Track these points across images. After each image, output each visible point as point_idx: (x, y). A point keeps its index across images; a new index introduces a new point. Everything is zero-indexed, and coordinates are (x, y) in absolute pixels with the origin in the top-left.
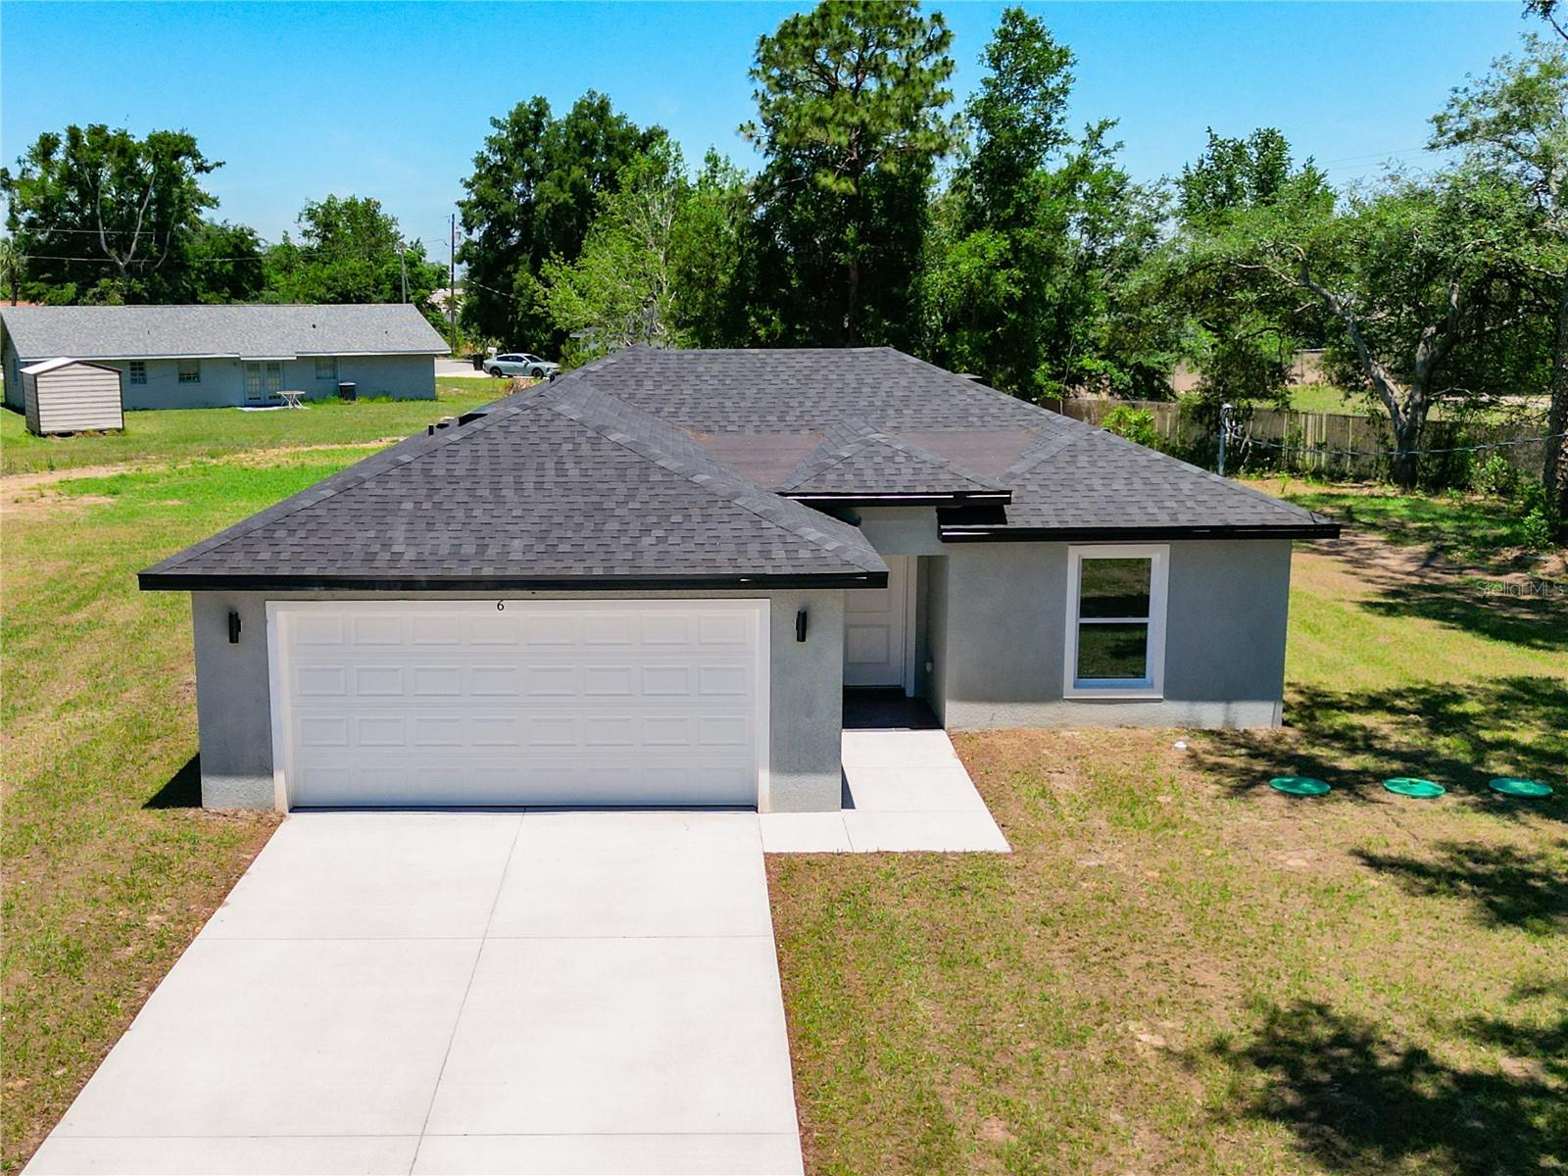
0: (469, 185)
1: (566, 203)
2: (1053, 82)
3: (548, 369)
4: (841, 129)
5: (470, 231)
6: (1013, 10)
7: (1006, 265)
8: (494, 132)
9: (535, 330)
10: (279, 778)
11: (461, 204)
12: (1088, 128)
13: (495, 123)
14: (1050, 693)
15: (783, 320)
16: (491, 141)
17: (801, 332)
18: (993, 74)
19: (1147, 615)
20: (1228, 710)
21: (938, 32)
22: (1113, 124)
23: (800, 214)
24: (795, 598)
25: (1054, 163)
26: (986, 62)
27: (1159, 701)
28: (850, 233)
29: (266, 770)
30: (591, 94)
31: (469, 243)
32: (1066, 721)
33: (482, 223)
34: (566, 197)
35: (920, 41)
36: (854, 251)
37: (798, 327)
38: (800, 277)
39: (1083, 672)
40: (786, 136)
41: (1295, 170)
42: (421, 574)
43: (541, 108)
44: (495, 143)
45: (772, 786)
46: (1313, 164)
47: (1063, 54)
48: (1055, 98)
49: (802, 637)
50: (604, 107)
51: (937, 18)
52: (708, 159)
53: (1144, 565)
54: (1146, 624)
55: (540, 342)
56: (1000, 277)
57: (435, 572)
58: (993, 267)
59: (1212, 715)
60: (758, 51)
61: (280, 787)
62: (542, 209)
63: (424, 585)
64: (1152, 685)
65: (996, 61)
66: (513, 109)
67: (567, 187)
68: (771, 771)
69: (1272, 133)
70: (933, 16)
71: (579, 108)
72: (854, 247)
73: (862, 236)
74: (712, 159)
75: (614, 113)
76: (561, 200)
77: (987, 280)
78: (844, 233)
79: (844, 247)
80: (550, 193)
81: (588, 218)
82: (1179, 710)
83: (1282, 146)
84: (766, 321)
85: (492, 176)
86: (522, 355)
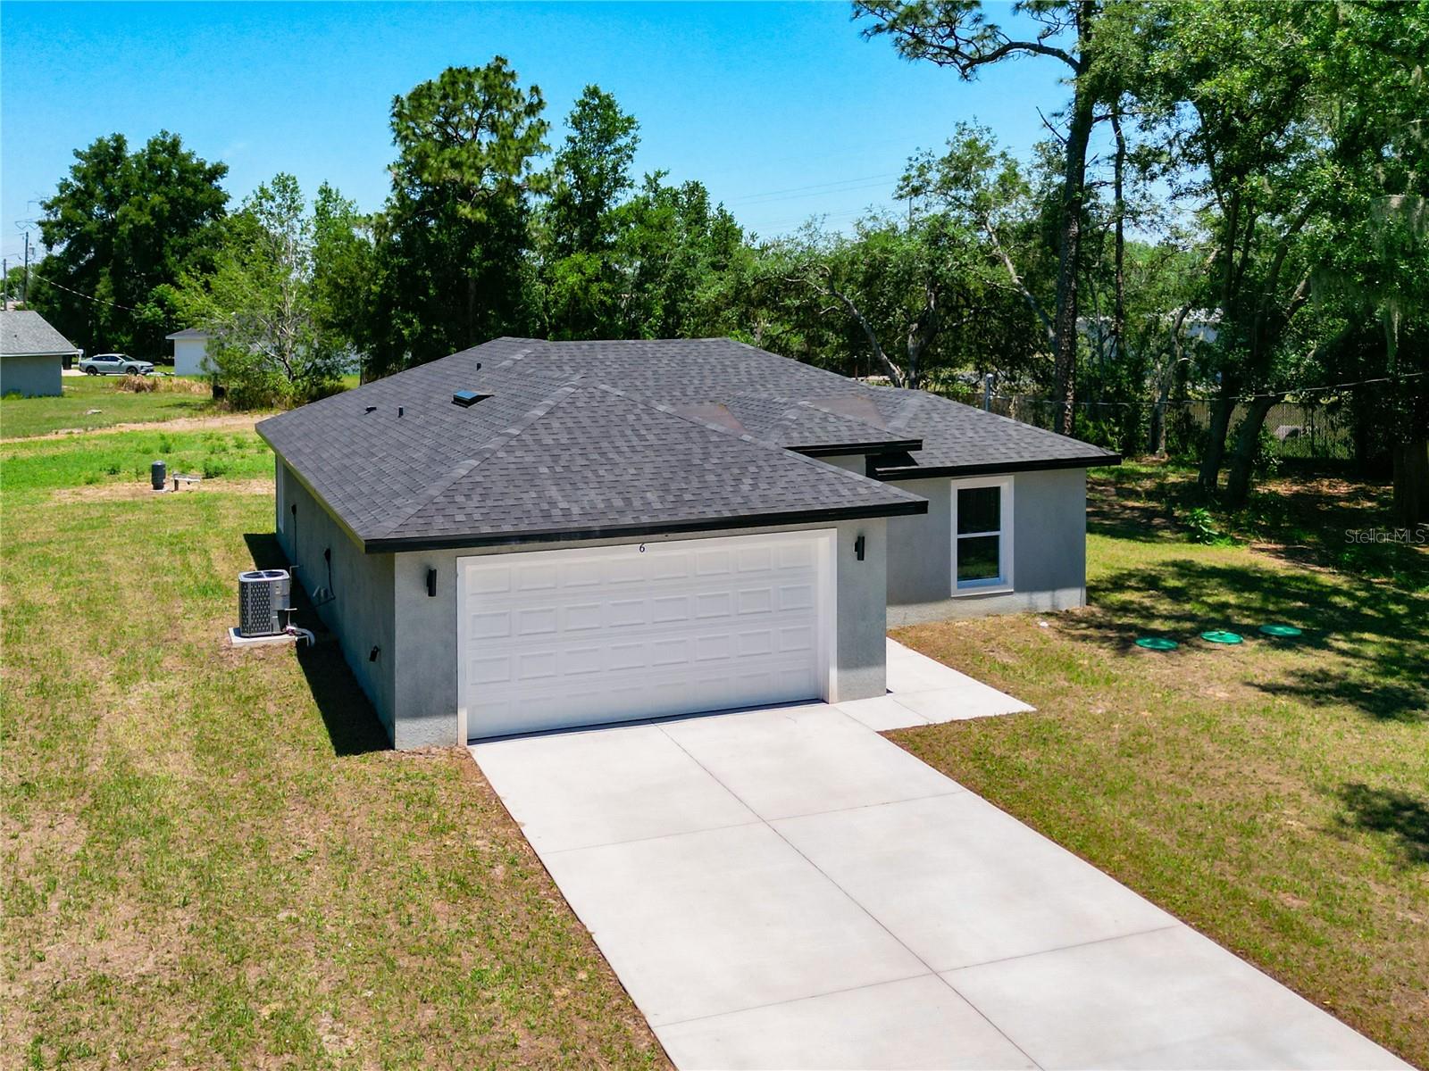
0: (48, 207)
1: (147, 224)
2: (622, 141)
3: (142, 367)
4: (473, 171)
5: (50, 246)
6: (591, 86)
7: (598, 279)
8: (76, 162)
9: (116, 333)
10: (463, 714)
11: (41, 224)
12: (647, 176)
13: (78, 154)
14: (941, 595)
15: (421, 322)
16: (75, 169)
17: (437, 331)
18: (575, 133)
19: (999, 530)
20: (1053, 596)
21: (535, 100)
22: (665, 174)
23: (436, 236)
24: (853, 526)
25: (622, 199)
26: (570, 124)
27: (1011, 593)
28: (476, 252)
29: (451, 709)
30: (165, 134)
31: (50, 257)
32: (954, 614)
33: (62, 241)
34: (146, 219)
35: (521, 108)
36: (479, 266)
37: (435, 328)
38: (436, 286)
39: (962, 577)
40: (430, 175)
41: (712, 212)
42: (596, 525)
43: (120, 142)
44: (79, 172)
45: (839, 680)
46: (724, 208)
47: (630, 120)
48: (627, 154)
49: (861, 557)
50: (175, 144)
51: (535, 90)
52: (321, 192)
53: (996, 492)
54: (997, 537)
55: (121, 344)
56: (594, 288)
57: (605, 523)
58: (589, 281)
59: (1043, 600)
60: (393, 107)
61: (462, 723)
62: (125, 228)
63: (598, 533)
64: (1005, 582)
65: (577, 123)
66: (94, 143)
67: (147, 210)
68: (838, 668)
69: (697, 184)
70: (532, 88)
71: (154, 147)
72: (480, 264)
73: (487, 254)
74: (326, 193)
75: (183, 150)
76: (143, 222)
77: (586, 290)
78: (470, 252)
79: (471, 263)
80: (132, 215)
81: (166, 237)
82: (1022, 599)
83: (704, 194)
84: (409, 324)
85: (76, 198)
86: (117, 355)
